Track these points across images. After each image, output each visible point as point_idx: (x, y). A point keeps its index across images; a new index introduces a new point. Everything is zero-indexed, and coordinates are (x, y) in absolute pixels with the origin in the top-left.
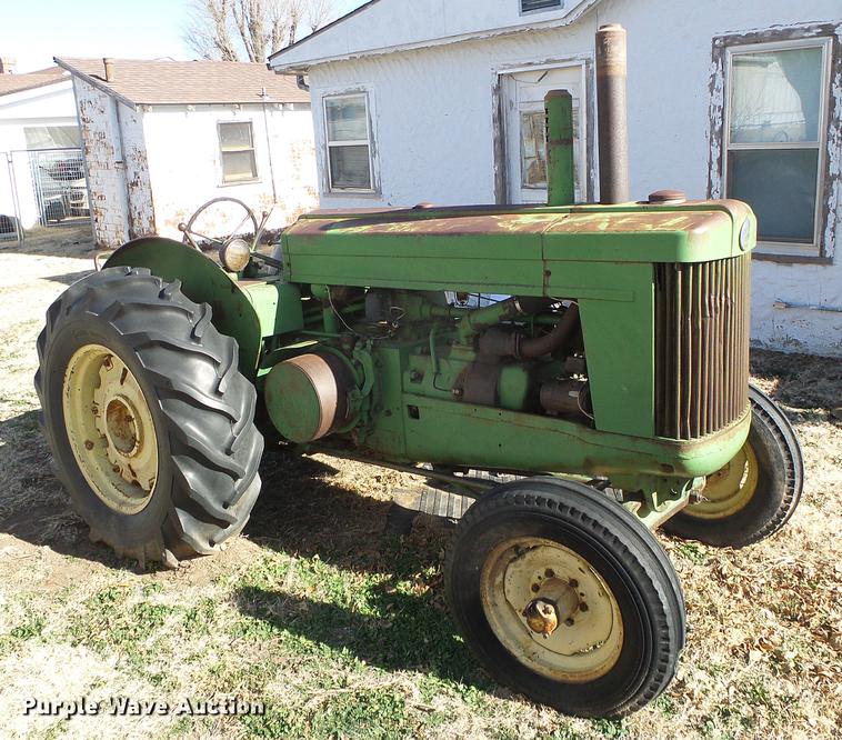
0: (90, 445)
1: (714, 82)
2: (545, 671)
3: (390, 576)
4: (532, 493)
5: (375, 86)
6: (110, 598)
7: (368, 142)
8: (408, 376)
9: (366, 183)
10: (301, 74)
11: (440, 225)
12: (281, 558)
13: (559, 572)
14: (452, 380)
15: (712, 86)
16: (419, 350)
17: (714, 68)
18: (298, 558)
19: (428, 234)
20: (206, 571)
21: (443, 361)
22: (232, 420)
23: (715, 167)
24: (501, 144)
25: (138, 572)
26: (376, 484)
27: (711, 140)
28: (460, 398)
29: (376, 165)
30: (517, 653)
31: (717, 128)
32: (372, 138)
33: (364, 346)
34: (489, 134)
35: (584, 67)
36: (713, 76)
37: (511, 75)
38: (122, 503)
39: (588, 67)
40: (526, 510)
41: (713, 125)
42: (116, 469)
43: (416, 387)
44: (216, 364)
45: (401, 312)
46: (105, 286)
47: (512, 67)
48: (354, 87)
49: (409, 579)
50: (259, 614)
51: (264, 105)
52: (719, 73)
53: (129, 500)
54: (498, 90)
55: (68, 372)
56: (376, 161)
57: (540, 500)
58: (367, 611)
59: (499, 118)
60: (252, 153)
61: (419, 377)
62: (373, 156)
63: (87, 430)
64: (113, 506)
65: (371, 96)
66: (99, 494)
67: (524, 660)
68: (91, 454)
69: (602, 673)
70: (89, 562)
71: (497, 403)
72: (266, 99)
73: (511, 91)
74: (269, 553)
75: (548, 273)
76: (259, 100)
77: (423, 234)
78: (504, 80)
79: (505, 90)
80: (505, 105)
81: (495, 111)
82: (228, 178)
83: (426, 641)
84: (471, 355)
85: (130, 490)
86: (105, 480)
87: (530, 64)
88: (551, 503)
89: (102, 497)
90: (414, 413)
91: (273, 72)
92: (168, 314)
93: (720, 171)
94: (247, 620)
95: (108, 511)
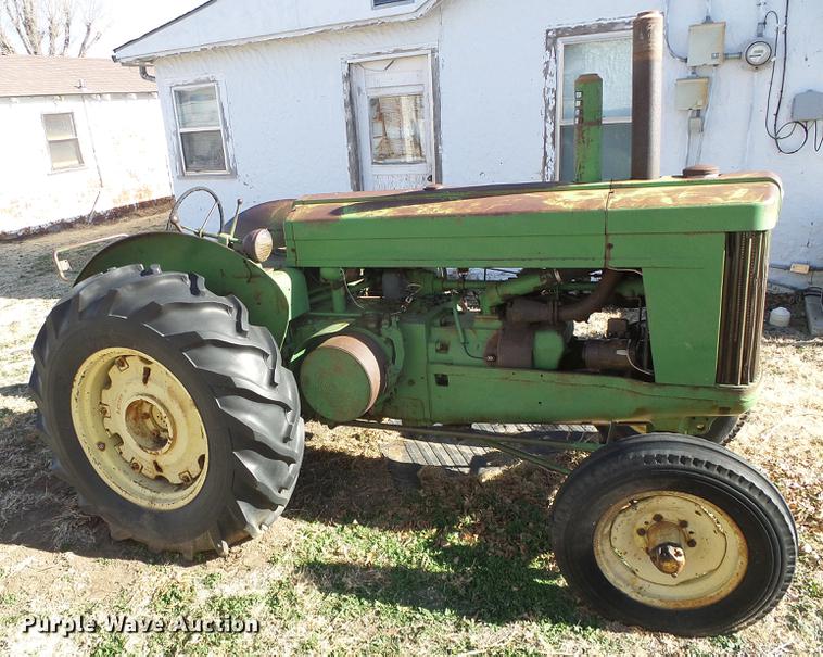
0: (102, 446)
1: (548, 67)
2: (656, 603)
3: (435, 530)
4: (662, 452)
5: (226, 75)
6: (177, 598)
7: (221, 128)
8: (433, 347)
9: (221, 165)
10: (144, 66)
11: (475, 205)
12: (317, 528)
13: (668, 516)
14: (483, 348)
15: (546, 72)
16: (437, 322)
17: (547, 56)
18: (333, 525)
19: (470, 215)
20: (257, 553)
21: (468, 332)
22: (286, 408)
23: (550, 140)
24: (353, 125)
25: (186, 564)
26: (357, 442)
27: (546, 117)
28: (493, 364)
29: (229, 149)
30: (626, 590)
31: (551, 108)
32: (225, 123)
33: (390, 324)
34: (342, 117)
35: (430, 56)
36: (547, 63)
37: (359, 64)
38: (153, 500)
39: (433, 56)
40: (659, 468)
41: (547, 105)
42: (135, 467)
43: (442, 356)
44: (265, 355)
45: (418, 288)
46: (130, 287)
47: (361, 56)
48: (203, 77)
49: (455, 530)
50: (340, 588)
51: (82, 96)
52: (552, 60)
53: (160, 496)
54: (348, 77)
55: (78, 377)
56: (230, 145)
57: (672, 458)
58: (437, 569)
59: (351, 103)
60: (76, 141)
61: (444, 348)
62: (227, 139)
63: (97, 432)
64: (144, 503)
65: (222, 85)
66: (122, 494)
67: (634, 596)
68: (104, 455)
69: (717, 598)
70: (125, 562)
71: (533, 366)
72: (85, 91)
73: (360, 78)
74: (303, 525)
75: (610, 246)
76: (77, 91)
77: (463, 216)
78: (353, 67)
79: (354, 78)
80: (355, 91)
81: (346, 97)
82: (56, 165)
83: (515, 589)
84: (497, 324)
85: (156, 485)
86: (125, 479)
87: (378, 53)
88: (684, 460)
89: (127, 496)
90: (442, 381)
91: (118, 63)
92: (208, 310)
93: (553, 143)
94: (333, 598)
95: (139, 510)
